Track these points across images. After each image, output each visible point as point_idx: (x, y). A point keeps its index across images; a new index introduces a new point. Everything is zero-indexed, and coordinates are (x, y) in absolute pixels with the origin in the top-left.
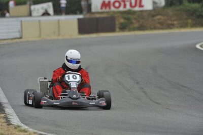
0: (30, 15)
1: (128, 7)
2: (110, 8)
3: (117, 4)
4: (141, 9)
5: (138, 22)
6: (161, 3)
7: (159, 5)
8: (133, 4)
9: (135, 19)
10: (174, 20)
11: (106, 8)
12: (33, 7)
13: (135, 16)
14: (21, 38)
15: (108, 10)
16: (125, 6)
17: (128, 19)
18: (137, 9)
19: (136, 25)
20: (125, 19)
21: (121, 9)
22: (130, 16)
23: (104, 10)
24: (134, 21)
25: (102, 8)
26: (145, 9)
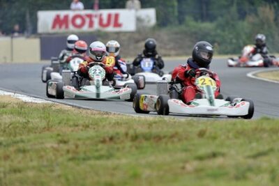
1: (96, 26)
2: (67, 27)
3: (78, 21)
4: (117, 29)
6: (149, 21)
7: (145, 24)
8: (105, 21)
10: (171, 49)
11: (60, 27)
15: (63, 30)
16: (91, 24)
18: (111, 29)
21: (86, 28)
23: (57, 30)
25: (54, 27)
26: (123, 29)
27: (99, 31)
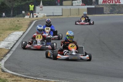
0: (72, 5)
3: (109, 2)
5: (118, 9)
8: (116, 2)
9: (117, 8)
11: (104, 3)
12: (73, 2)
13: (117, 7)
14: (62, 15)
15: (105, 4)
16: (113, 2)
17: (114, 8)
18: (118, 4)
19: (117, 11)
20: (112, 8)
21: (111, 3)
22: (115, 6)
23: (104, 4)
24: (116, 9)
25: (103, 3)
26: (121, 4)
27: (114, 4)
